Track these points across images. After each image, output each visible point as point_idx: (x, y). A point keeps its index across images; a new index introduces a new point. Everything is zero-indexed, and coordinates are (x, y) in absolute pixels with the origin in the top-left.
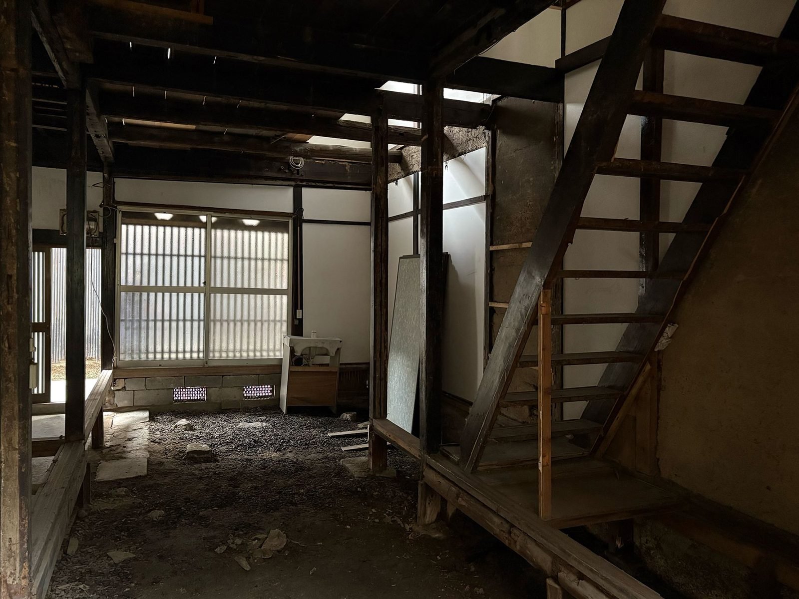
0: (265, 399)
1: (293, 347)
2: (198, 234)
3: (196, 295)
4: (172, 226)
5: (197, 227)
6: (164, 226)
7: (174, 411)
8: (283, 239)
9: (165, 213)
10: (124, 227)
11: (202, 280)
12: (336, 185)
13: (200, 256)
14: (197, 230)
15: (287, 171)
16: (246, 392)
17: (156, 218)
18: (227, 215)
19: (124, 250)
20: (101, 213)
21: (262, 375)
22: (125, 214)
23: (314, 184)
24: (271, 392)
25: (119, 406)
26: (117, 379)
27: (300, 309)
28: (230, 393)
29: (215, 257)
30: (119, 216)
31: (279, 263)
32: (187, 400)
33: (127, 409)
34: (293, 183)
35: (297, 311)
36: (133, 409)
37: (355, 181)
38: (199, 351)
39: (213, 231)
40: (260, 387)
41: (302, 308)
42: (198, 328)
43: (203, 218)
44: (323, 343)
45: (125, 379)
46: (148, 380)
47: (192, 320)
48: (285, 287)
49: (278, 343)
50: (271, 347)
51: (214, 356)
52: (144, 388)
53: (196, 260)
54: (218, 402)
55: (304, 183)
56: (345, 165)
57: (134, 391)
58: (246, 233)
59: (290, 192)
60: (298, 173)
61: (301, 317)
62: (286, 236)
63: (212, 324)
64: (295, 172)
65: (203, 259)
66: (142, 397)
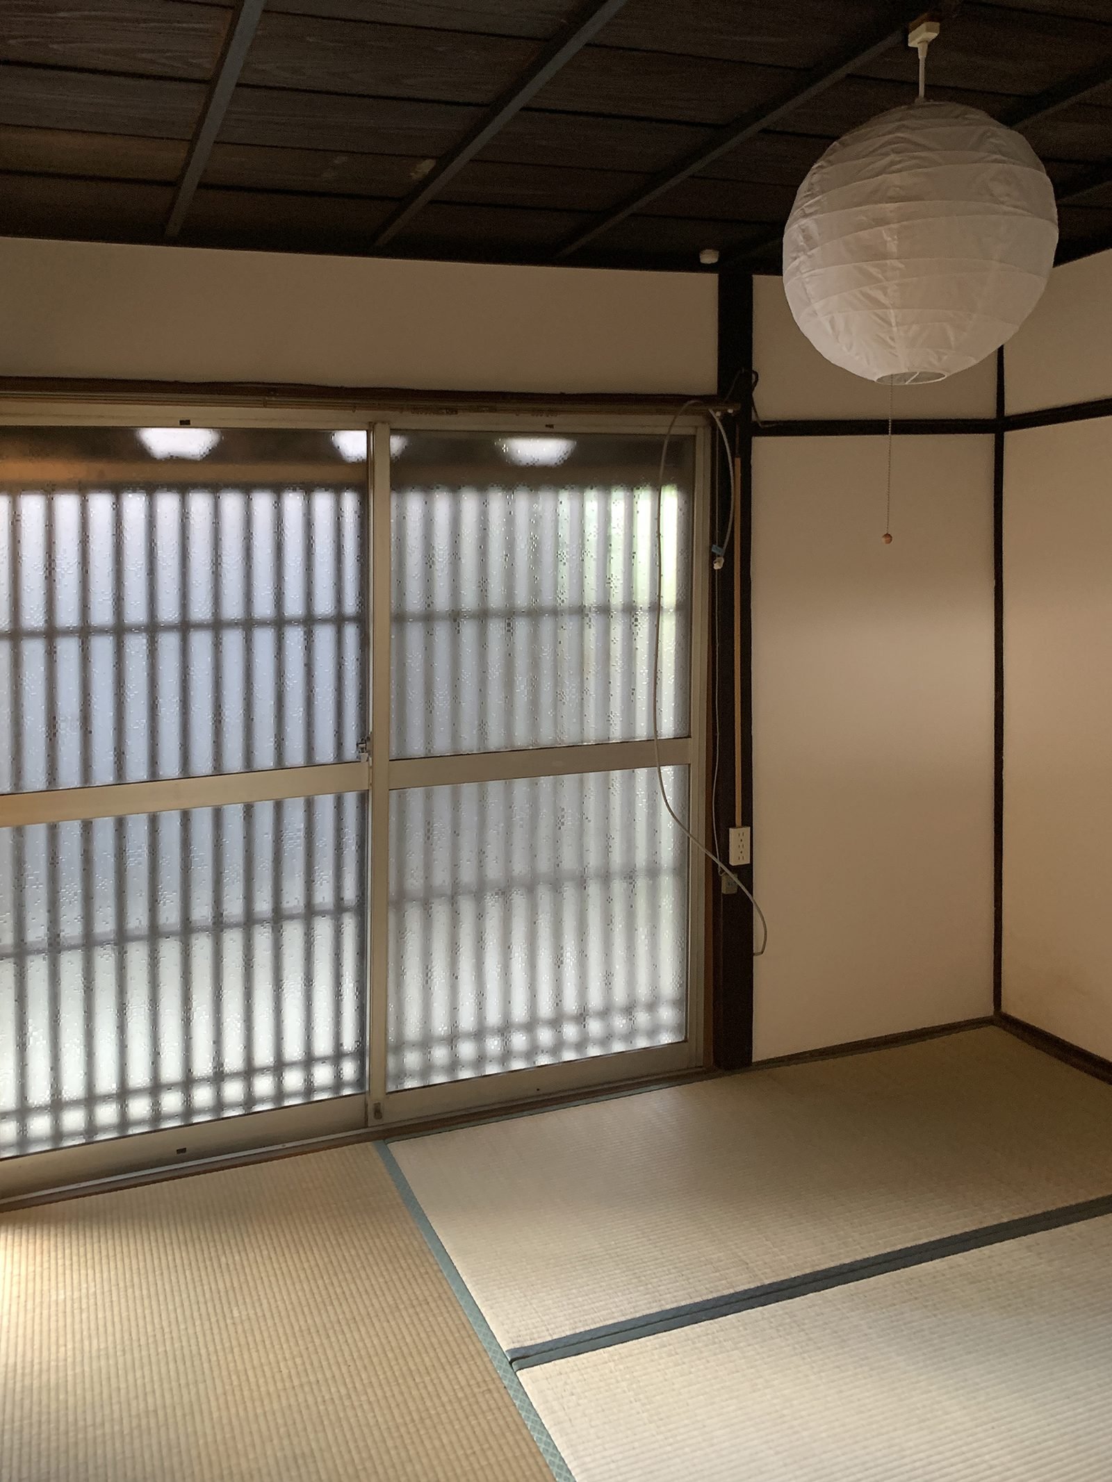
2: (327, 517)
3: (325, 805)
4: (215, 488)
5: (322, 487)
6: (183, 488)
8: (658, 512)
9: (182, 423)
13: (339, 620)
14: (323, 502)
17: (142, 454)
27: (743, 825)
29: (401, 619)
31: (642, 625)
35: (732, 830)
39: (393, 501)
41: (748, 821)
43: (352, 444)
47: (310, 916)
48: (668, 729)
53: (326, 636)
61: (748, 862)
65: (351, 632)
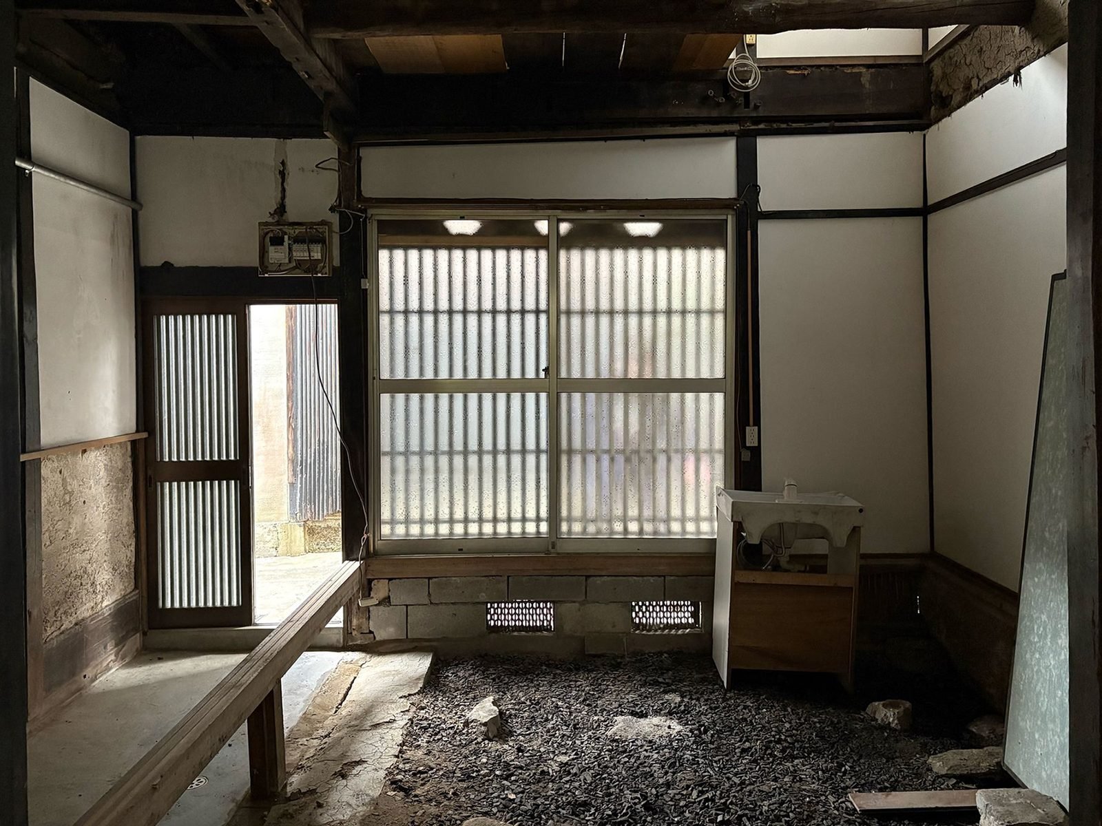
0: (680, 632)
1: (740, 523)
2: (533, 262)
3: (530, 397)
4: (479, 248)
5: (529, 248)
6: (464, 248)
7: (486, 655)
8: (713, 260)
9: (462, 218)
10: (384, 255)
11: (543, 365)
12: (837, 124)
13: (537, 312)
14: (530, 254)
15: (722, 100)
16: (636, 613)
17: (446, 232)
18: (591, 215)
19: (384, 304)
20: (336, 228)
21: (672, 578)
22: (385, 226)
23: (784, 126)
24: (692, 617)
25: (378, 638)
26: (374, 579)
27: (754, 425)
28: (603, 616)
29: (569, 313)
30: (372, 231)
31: (705, 319)
32: (516, 628)
33: (391, 645)
34: (735, 127)
35: (747, 428)
36: (405, 647)
37: (884, 109)
38: (538, 519)
39: (563, 254)
40: (668, 603)
41: (757, 423)
42: (536, 468)
43: (543, 226)
44: (816, 513)
45: (390, 579)
46: (435, 582)
47: (524, 451)
48: (719, 374)
49: (704, 503)
50: (690, 512)
51: (570, 531)
52: (427, 602)
53: (530, 319)
54: (578, 634)
55: (762, 126)
56: (861, 72)
57: (407, 606)
58: (633, 254)
59: (728, 150)
60: (747, 105)
61: (756, 444)
62: (720, 254)
63: (564, 459)
64: (741, 100)
65: (543, 318)
66: (423, 621)
